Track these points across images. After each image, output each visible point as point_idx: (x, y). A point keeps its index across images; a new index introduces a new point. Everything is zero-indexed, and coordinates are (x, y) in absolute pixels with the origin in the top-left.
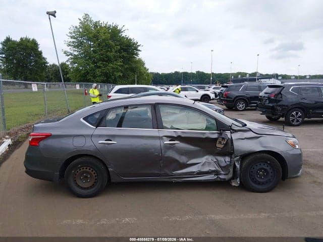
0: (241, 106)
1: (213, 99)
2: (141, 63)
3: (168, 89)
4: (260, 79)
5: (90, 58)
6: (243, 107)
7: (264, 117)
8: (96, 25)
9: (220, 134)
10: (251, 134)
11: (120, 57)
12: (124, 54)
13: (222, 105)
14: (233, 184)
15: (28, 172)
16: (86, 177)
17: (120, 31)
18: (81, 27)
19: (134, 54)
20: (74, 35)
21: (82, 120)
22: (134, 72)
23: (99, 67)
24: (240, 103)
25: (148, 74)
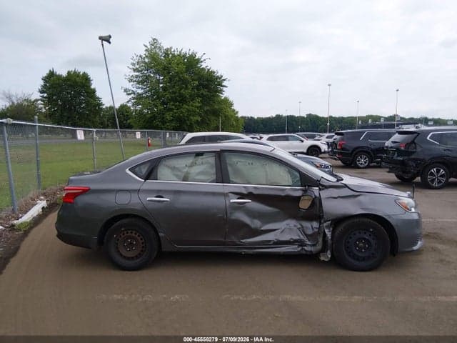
0: (362, 161)
1: (325, 152)
2: (227, 103)
3: (261, 138)
4: (402, 124)
5: (158, 98)
6: (365, 163)
7: (393, 177)
8: (167, 52)
9: (305, 191)
10: (345, 192)
11: (198, 96)
12: (205, 92)
13: (335, 159)
14: (322, 258)
15: (60, 236)
16: (131, 243)
17: (198, 61)
18: (146, 57)
19: (217, 91)
20: (138, 67)
21: (127, 171)
22: (218, 116)
23: (171, 110)
24: (361, 157)
25: (237, 119)
